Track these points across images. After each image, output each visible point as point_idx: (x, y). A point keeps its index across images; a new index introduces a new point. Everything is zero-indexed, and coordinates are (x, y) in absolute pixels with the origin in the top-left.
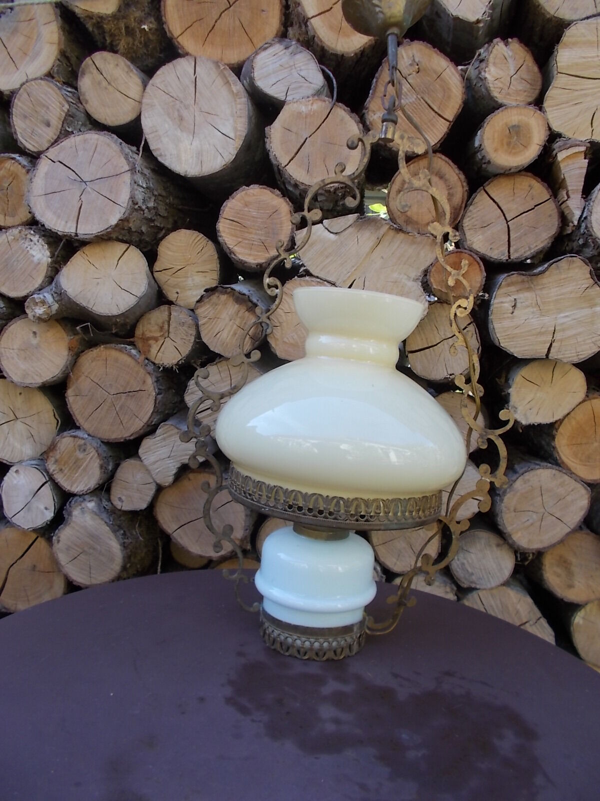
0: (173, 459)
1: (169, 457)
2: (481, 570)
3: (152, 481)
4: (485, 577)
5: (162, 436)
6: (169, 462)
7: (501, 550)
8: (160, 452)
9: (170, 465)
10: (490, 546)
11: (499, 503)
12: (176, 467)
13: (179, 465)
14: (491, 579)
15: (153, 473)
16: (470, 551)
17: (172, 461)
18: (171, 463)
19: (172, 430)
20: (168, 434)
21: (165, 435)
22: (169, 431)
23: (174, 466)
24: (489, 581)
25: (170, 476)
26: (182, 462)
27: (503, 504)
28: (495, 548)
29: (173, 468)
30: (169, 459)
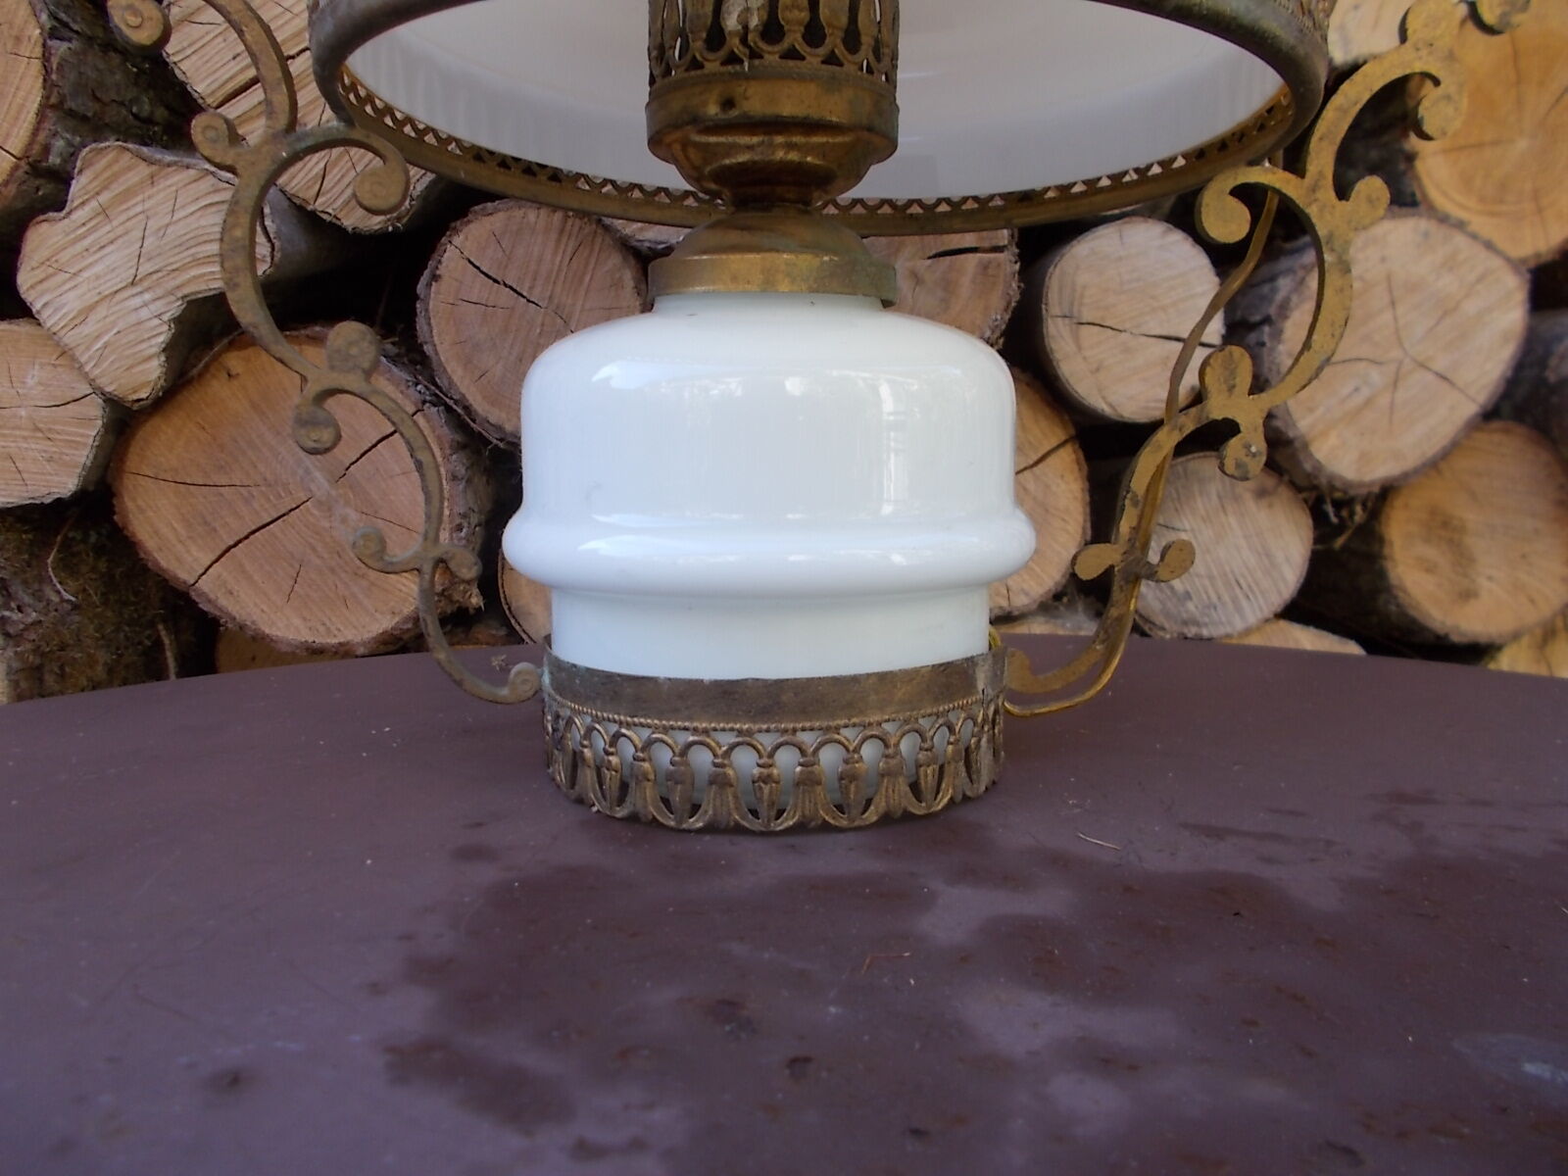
0: (147, 290)
1: (133, 284)
2: (1211, 578)
3: (87, 389)
4: (1226, 598)
5: (94, 204)
6: (137, 301)
7: (1270, 506)
8: (98, 269)
9: (144, 313)
10: (1237, 498)
11: (1268, 344)
12: (166, 318)
13: (175, 308)
14: (1244, 603)
15: (83, 359)
16: (1178, 525)
17: (147, 296)
18: (145, 305)
19: (129, 169)
20: (117, 188)
21: (104, 197)
22: (115, 177)
23: (158, 316)
24: (1239, 609)
25: (150, 358)
26: (186, 291)
27: (1281, 347)
28: (1250, 503)
29: (156, 321)
30: (138, 289)
